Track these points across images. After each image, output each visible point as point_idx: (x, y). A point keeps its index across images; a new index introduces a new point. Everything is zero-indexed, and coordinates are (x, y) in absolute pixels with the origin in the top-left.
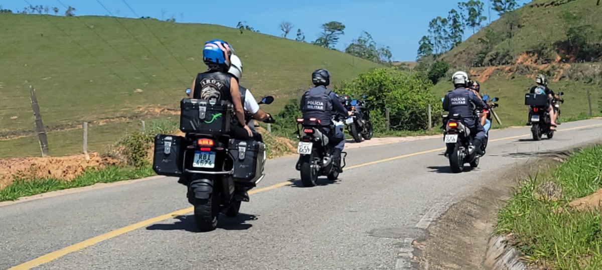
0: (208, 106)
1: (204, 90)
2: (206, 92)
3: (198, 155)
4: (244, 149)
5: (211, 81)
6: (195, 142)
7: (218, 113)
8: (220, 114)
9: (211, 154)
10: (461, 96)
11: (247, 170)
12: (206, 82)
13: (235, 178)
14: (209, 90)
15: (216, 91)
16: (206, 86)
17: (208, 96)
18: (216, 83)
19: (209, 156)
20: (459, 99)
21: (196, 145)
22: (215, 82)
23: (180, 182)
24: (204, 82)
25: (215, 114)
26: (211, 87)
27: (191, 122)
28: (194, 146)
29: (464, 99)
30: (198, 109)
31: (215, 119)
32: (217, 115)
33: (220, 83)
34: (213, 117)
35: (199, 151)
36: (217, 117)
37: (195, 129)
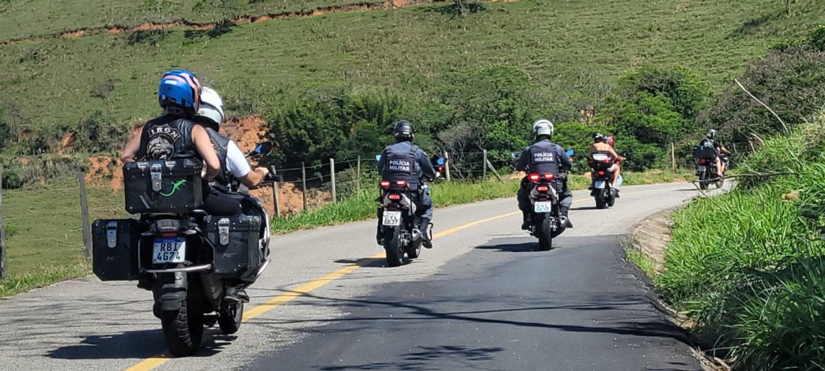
0: (165, 170)
1: (152, 142)
2: (154, 146)
3: (160, 244)
4: (227, 228)
5: (163, 130)
6: (153, 225)
7: (180, 180)
8: (184, 181)
9: (179, 241)
10: (546, 150)
11: (234, 260)
12: (155, 131)
13: (217, 274)
14: (160, 143)
15: (169, 145)
16: (157, 136)
17: (158, 151)
18: (172, 132)
19: (176, 244)
20: (545, 154)
21: (155, 230)
22: (169, 131)
23: (140, 286)
24: (152, 131)
25: (176, 183)
26: (163, 137)
27: (141, 197)
28: (153, 232)
29: (551, 155)
30: (150, 176)
31: (176, 189)
32: (179, 183)
33: (176, 133)
34: (173, 186)
35: (160, 239)
36: (179, 186)
37: (148, 207)
